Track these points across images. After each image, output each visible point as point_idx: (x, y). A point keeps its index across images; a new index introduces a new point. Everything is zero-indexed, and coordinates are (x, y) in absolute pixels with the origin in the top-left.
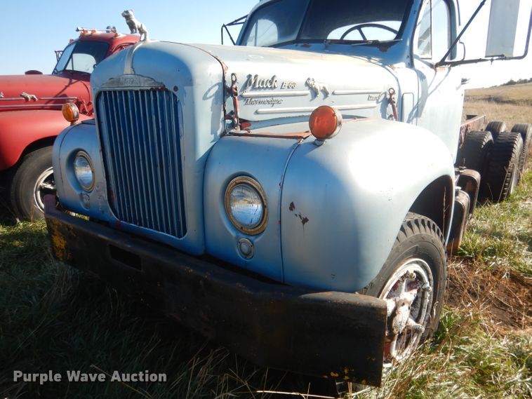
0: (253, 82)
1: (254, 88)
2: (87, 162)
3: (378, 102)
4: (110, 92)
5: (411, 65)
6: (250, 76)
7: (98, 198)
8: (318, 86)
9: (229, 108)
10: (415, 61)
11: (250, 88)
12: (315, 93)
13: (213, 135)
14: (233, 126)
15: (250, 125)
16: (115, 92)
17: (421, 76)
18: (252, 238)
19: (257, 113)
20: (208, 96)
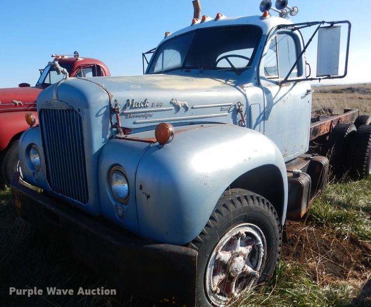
0: (131, 103)
1: (132, 108)
2: (37, 152)
3: (229, 112)
4: (47, 110)
5: (258, 84)
6: (128, 100)
7: (42, 174)
9: (114, 121)
10: (262, 81)
11: (129, 108)
12: (177, 108)
13: (104, 139)
14: (118, 132)
15: (131, 131)
17: (267, 92)
18: (124, 206)
19: (135, 123)
20: (99, 114)
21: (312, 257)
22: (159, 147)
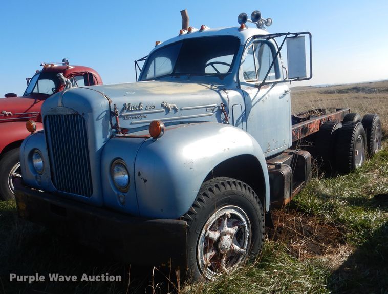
0: (127, 107)
1: (128, 111)
2: (40, 156)
3: (213, 112)
4: (51, 116)
5: (238, 88)
6: (125, 104)
7: (46, 177)
8: (170, 106)
9: (114, 123)
10: (242, 86)
11: (126, 111)
12: (168, 110)
13: (104, 139)
14: (117, 132)
15: (128, 131)
16: (54, 116)
17: (245, 95)
18: (125, 194)
19: (131, 124)
20: (100, 118)
21: (296, 240)
22: (153, 141)
